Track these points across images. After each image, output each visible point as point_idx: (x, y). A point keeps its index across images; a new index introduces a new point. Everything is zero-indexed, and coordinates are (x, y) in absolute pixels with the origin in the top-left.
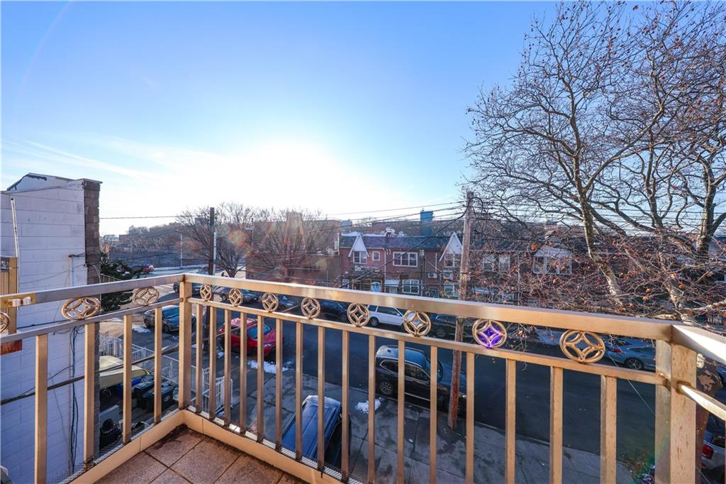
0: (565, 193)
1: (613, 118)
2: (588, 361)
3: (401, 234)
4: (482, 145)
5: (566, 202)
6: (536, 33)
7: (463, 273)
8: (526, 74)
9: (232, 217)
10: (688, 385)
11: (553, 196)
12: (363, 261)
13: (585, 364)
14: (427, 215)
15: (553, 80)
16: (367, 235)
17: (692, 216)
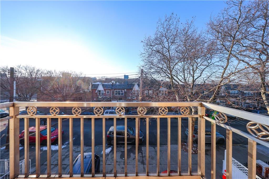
0: (166, 71)
1: (177, 51)
2: (186, 114)
3: (118, 83)
4: (146, 54)
5: (166, 74)
6: (160, 22)
7: (140, 96)
8: (157, 34)
9: (27, 74)
10: (204, 116)
11: (163, 72)
12: (103, 94)
13: (185, 115)
14: (126, 77)
15: (164, 37)
16: (104, 84)
17: (191, 79)
